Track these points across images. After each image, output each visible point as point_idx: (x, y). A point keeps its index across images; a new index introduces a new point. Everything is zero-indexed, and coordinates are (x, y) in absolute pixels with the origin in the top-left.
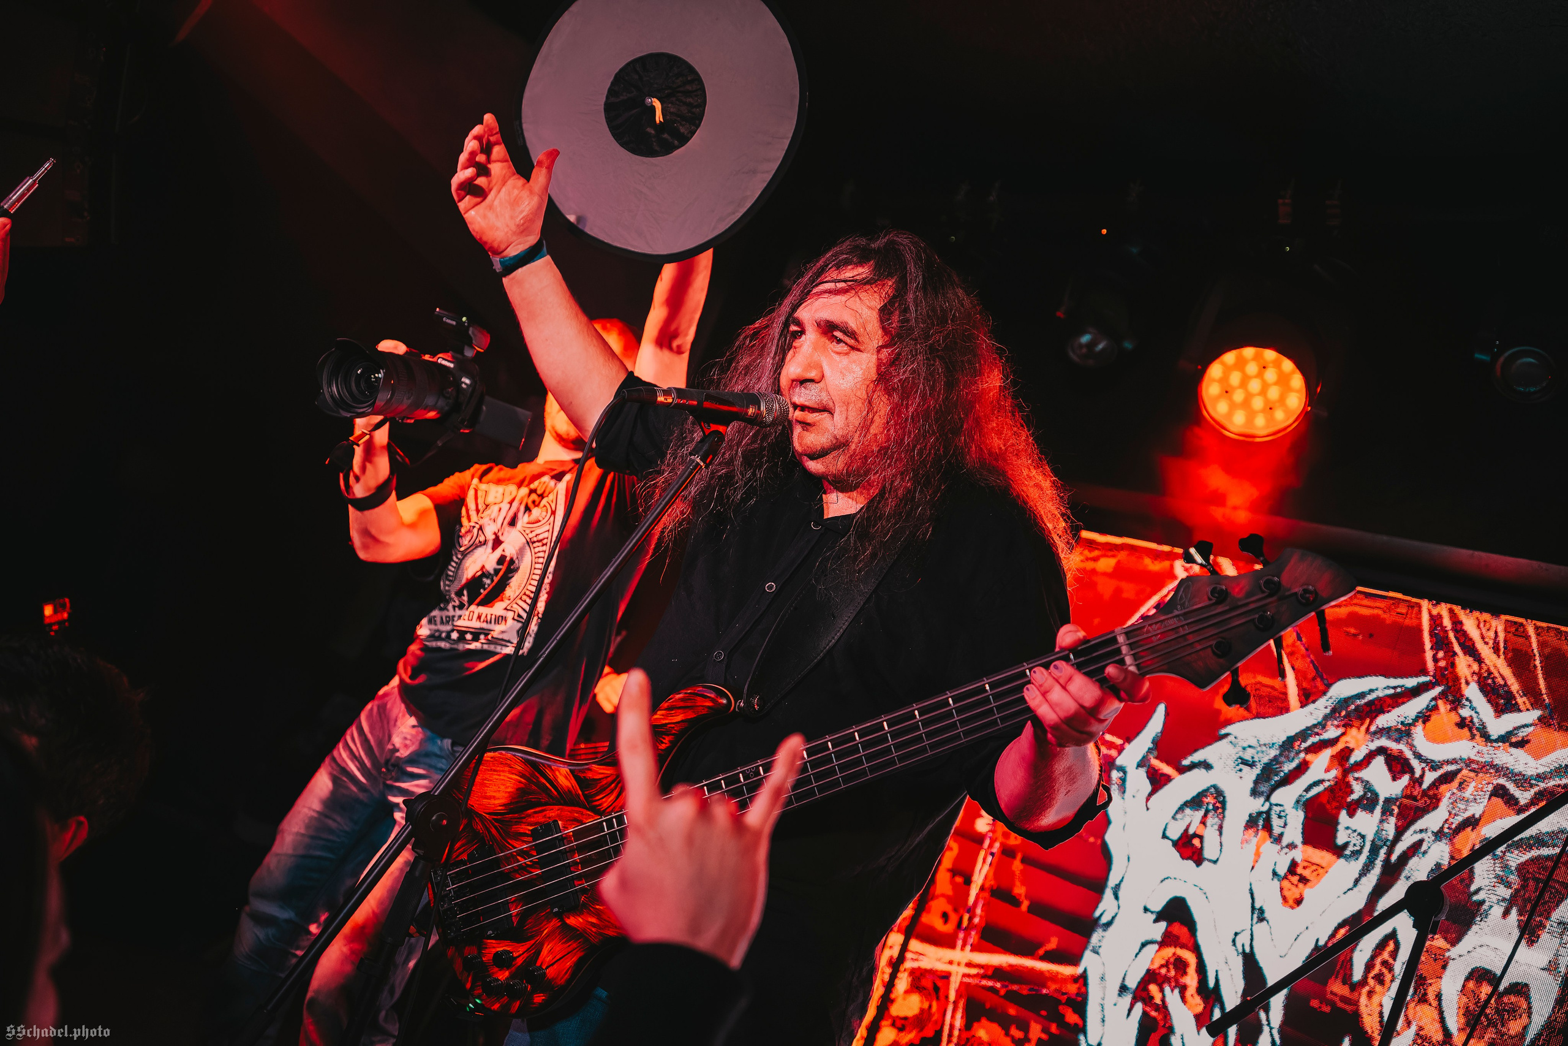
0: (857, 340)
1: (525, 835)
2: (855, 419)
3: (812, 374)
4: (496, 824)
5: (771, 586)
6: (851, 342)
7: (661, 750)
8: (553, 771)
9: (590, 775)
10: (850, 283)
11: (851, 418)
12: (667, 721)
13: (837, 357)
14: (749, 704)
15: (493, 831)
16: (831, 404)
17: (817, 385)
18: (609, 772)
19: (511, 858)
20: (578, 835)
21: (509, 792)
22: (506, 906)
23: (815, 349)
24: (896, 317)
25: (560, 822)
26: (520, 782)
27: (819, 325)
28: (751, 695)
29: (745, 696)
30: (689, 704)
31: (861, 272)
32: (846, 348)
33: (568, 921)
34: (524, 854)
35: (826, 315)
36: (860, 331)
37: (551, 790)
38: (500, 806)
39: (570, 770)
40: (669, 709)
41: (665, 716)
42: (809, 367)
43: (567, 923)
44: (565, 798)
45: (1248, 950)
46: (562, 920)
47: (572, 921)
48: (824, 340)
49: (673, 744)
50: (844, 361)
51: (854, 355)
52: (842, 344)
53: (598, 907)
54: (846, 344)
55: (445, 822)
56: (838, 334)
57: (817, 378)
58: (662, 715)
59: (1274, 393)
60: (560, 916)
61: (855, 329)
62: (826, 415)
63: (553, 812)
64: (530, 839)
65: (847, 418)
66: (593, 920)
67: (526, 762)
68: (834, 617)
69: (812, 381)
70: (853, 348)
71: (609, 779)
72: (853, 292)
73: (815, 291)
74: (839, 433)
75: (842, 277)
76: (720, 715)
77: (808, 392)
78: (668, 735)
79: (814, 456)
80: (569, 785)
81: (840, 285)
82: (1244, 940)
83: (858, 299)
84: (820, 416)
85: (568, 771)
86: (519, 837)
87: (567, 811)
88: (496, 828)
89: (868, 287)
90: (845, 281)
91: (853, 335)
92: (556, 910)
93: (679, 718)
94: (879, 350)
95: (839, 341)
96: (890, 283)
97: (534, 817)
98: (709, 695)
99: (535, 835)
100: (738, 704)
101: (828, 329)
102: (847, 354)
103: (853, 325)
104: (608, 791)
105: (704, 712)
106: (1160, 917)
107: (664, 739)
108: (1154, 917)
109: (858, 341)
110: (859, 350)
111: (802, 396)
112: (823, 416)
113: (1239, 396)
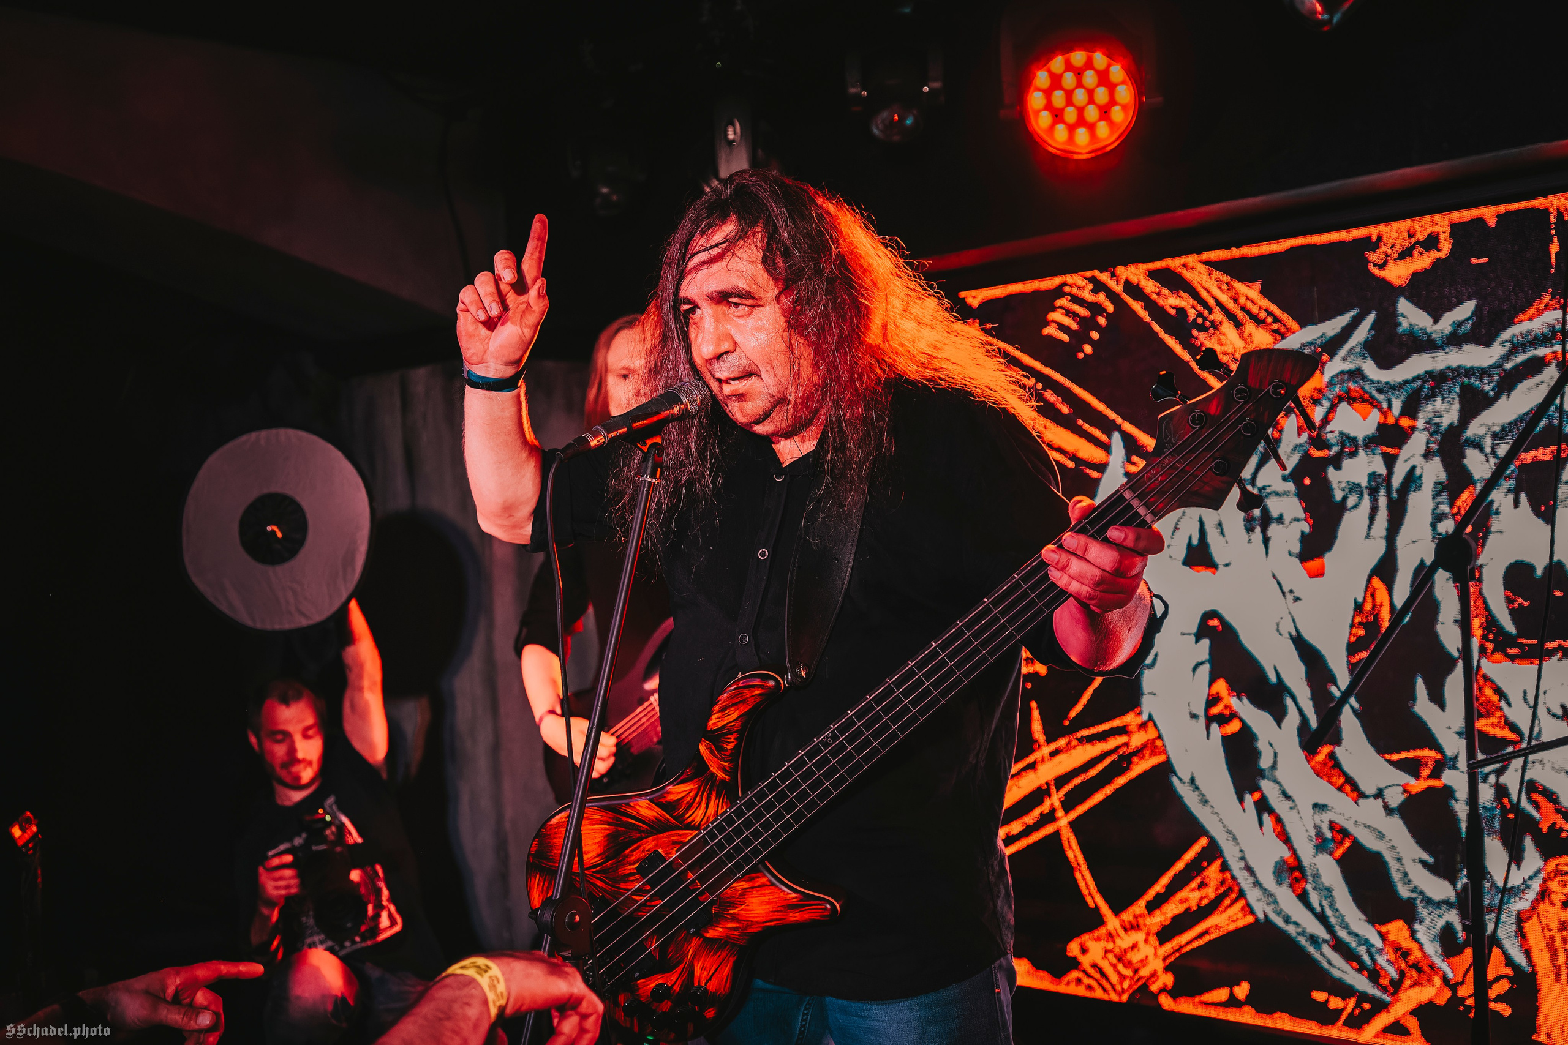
0: (754, 298)
1: (631, 874)
2: (783, 372)
3: (726, 346)
4: (598, 876)
5: (763, 554)
6: (750, 302)
7: (731, 749)
8: (633, 808)
9: (671, 797)
10: (723, 246)
11: (779, 373)
12: (725, 722)
13: (740, 321)
14: (797, 675)
15: (599, 883)
16: (756, 368)
17: (734, 354)
18: (688, 788)
19: (630, 901)
20: (684, 857)
21: (598, 843)
22: (642, 947)
23: (717, 321)
24: (780, 261)
25: (660, 850)
26: (605, 829)
27: (711, 298)
28: (794, 665)
29: (789, 669)
30: (739, 699)
31: (729, 228)
32: (747, 309)
33: (708, 935)
34: (640, 891)
35: (713, 286)
36: (753, 289)
37: (640, 826)
38: (595, 858)
39: (649, 800)
40: (722, 710)
41: (722, 718)
42: (719, 340)
43: (709, 938)
44: (656, 827)
45: (1294, 634)
46: (702, 936)
47: (711, 934)
48: (722, 308)
49: (739, 740)
50: (750, 323)
51: (758, 311)
52: (741, 307)
53: (731, 912)
54: (746, 305)
55: (577, 918)
56: (732, 300)
57: (731, 348)
58: (718, 718)
59: (1102, 95)
60: (697, 934)
61: (748, 288)
62: (754, 378)
63: (649, 844)
64: (638, 877)
65: (775, 375)
66: (731, 925)
67: (603, 809)
68: (837, 560)
69: (727, 352)
70: (753, 306)
71: (691, 794)
72: (730, 253)
73: (690, 266)
74: (773, 390)
75: (712, 242)
76: (773, 696)
77: (728, 364)
78: (731, 734)
79: (758, 421)
80: (655, 814)
81: (715, 251)
82: (1288, 628)
83: (738, 259)
84: (750, 382)
85: (648, 802)
86: (626, 878)
87: (664, 837)
88: (599, 879)
89: (741, 243)
90: (717, 246)
91: (746, 295)
92: (693, 930)
93: (735, 715)
94: (778, 299)
95: (737, 305)
96: (759, 229)
97: (633, 855)
98: (754, 684)
99: (642, 872)
100: (785, 680)
101: (722, 298)
102: (750, 314)
103: (743, 285)
104: (695, 805)
105: (758, 700)
106: (1198, 637)
107: (730, 738)
108: (1193, 638)
109: (757, 299)
110: (759, 306)
111: (723, 370)
112: (752, 381)
113: (1070, 115)
